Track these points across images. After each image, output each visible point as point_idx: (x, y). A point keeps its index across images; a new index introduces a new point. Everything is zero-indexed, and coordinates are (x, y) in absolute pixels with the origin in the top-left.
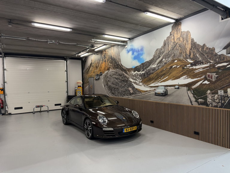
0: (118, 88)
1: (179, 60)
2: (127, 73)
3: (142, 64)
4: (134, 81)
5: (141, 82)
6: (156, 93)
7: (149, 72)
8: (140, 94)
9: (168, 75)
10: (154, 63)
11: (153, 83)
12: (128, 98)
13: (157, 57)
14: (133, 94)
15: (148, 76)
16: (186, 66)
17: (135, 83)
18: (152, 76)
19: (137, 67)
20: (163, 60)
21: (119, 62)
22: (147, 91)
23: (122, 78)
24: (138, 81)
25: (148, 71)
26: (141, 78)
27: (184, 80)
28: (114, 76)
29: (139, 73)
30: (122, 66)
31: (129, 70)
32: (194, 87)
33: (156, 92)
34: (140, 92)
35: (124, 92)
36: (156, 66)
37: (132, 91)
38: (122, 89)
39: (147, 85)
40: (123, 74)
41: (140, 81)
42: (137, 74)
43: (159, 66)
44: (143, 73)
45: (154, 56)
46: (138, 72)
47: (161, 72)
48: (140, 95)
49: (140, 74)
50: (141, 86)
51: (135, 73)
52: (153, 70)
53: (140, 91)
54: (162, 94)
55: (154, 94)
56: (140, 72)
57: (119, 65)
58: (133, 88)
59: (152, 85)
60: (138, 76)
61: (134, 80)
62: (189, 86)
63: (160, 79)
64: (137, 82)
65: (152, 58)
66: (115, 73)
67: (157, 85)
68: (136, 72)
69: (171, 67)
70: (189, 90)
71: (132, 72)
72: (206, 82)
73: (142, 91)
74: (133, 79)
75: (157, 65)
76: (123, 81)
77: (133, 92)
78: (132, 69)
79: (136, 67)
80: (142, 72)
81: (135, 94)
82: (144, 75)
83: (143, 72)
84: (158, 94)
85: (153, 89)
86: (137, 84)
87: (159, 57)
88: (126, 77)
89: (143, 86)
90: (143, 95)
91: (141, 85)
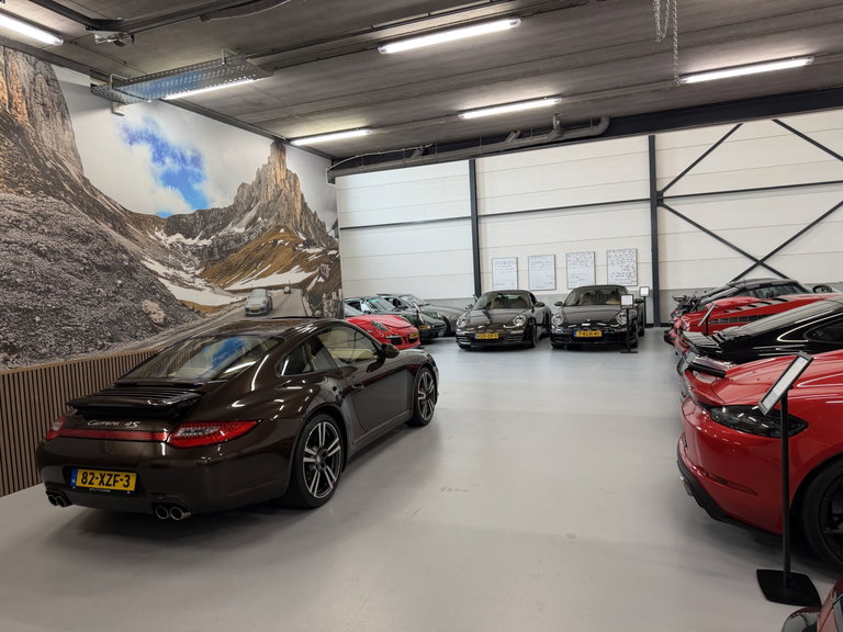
0: (57, 311)
1: (287, 230)
2: (126, 234)
3: (201, 212)
4: (171, 272)
5: (200, 276)
6: (247, 310)
7: (226, 243)
8: (198, 322)
9: (270, 259)
10: (237, 219)
11: (238, 279)
12: (142, 346)
13: (245, 207)
14: (165, 324)
15: (222, 258)
16: (297, 245)
17: (174, 279)
18: (233, 258)
19: (180, 216)
20: (260, 219)
21: (66, 163)
22: (221, 307)
23: (98, 252)
24: (187, 272)
25: (221, 241)
26: (198, 262)
27: (296, 276)
28: (15, 234)
29: (190, 242)
30: (94, 191)
31: (142, 221)
32: (309, 288)
33: (247, 306)
34: (198, 312)
35: (111, 323)
36: (242, 230)
37: (159, 315)
38: (100, 312)
39: (223, 287)
40: (105, 237)
41: (198, 272)
42: (183, 245)
43: (250, 233)
44: (205, 246)
45: (237, 199)
46: (187, 237)
47: (257, 250)
48: (198, 326)
49: (196, 246)
50: (199, 289)
51: (173, 239)
52: (236, 242)
53: (196, 310)
54: (262, 309)
55: (244, 312)
56: (196, 241)
57: (68, 179)
58: (167, 300)
59: (236, 286)
60: (185, 252)
61: (170, 266)
62: (303, 285)
63: (255, 268)
64: (182, 274)
65: (231, 202)
66: (24, 216)
67: (248, 286)
68: (179, 236)
69: (276, 241)
70: (303, 295)
71: (158, 234)
72: (321, 280)
73: (205, 307)
74: (162, 263)
75: (247, 228)
76: (106, 269)
77: (165, 319)
78: (154, 221)
79: (174, 217)
80: (201, 238)
81: (177, 322)
82: (210, 251)
83: (207, 242)
84: (252, 311)
85: (241, 298)
86: (182, 285)
87: (249, 209)
88: (126, 252)
89: (209, 289)
90: (208, 322)
91: (200, 287)
